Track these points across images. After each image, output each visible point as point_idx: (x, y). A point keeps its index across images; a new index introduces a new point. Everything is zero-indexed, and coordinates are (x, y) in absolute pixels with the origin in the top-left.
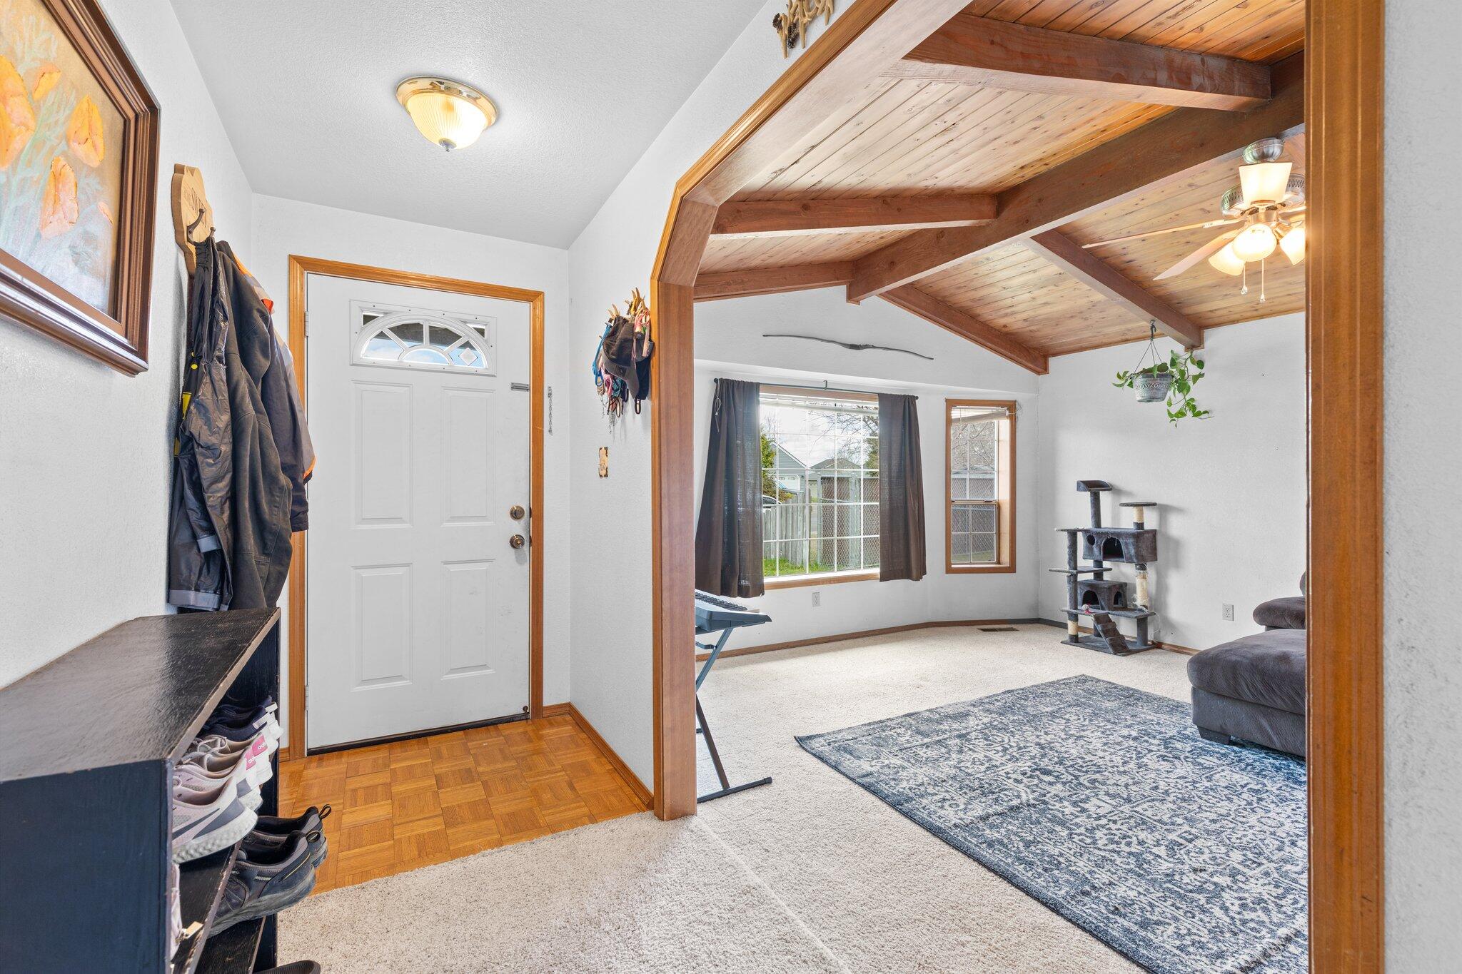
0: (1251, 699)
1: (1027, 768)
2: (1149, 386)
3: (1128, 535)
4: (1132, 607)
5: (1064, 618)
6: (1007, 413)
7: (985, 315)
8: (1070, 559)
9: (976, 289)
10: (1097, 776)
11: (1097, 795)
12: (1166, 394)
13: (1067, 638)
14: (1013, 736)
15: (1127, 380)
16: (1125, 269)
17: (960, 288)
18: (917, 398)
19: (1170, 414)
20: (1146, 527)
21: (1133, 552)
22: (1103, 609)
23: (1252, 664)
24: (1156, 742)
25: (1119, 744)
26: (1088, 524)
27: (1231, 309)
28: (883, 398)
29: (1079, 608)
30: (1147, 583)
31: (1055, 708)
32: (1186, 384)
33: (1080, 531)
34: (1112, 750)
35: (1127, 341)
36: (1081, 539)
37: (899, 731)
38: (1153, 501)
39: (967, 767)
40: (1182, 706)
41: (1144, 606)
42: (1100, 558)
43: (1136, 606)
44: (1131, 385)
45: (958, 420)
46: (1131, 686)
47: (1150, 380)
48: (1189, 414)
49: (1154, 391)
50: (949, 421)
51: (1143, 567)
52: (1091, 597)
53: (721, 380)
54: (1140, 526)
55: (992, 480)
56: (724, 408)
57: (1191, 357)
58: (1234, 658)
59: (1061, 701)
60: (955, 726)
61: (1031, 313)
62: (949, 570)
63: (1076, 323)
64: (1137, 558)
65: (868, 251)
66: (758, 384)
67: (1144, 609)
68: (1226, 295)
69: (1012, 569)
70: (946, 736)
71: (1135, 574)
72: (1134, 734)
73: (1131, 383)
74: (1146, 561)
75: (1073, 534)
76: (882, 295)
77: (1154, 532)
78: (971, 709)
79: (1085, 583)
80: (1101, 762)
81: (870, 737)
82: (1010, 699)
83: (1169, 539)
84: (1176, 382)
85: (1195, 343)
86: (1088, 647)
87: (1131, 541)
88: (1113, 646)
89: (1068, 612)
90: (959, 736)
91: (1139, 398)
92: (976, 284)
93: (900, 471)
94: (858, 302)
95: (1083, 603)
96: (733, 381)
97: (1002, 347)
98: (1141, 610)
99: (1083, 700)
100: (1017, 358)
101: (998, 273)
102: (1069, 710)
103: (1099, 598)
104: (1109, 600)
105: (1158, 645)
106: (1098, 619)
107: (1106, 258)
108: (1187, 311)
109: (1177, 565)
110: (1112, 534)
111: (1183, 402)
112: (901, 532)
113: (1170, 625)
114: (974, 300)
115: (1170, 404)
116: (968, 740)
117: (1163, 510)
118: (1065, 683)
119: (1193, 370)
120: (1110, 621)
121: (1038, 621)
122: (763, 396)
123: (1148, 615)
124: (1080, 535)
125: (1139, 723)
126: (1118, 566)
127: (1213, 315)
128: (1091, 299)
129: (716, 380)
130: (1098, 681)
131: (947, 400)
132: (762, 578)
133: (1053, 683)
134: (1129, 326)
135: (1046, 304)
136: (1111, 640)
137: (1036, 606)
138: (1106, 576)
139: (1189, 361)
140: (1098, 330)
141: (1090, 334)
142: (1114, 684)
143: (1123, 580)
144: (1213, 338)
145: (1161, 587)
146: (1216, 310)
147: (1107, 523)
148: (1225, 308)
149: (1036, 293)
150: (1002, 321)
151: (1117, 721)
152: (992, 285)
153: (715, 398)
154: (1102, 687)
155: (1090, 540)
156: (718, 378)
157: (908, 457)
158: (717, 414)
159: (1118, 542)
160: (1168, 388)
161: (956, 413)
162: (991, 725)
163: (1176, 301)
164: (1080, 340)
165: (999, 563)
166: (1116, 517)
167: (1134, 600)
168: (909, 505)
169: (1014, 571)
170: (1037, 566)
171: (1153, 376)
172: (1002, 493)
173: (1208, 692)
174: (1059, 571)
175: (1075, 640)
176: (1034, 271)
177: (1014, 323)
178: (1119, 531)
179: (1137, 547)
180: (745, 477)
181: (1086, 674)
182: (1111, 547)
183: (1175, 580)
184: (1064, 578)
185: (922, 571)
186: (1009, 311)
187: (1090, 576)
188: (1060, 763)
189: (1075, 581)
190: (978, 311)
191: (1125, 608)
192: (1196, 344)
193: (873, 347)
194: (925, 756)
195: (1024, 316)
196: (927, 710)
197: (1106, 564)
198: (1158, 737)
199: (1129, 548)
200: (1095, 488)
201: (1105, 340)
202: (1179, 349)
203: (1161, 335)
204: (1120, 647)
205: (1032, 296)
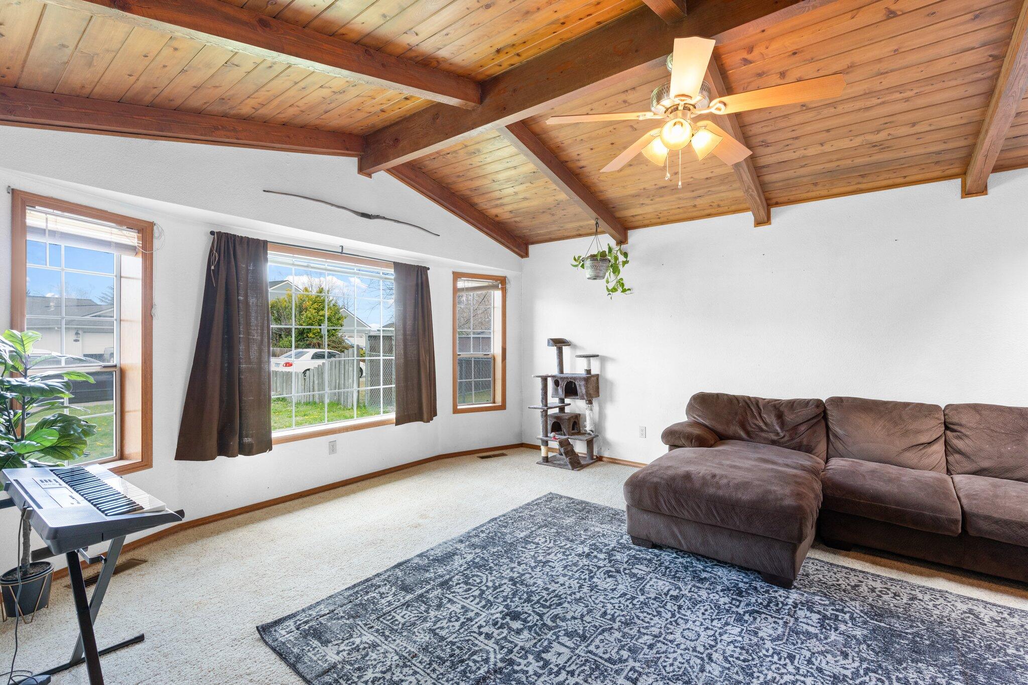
0: (668, 513)
1: (498, 615)
2: (594, 267)
3: (581, 379)
4: (584, 432)
5: (539, 443)
6: (500, 286)
7: (481, 205)
8: (543, 398)
9: (472, 179)
10: (559, 610)
11: (558, 637)
12: (605, 274)
13: (540, 460)
14: (491, 574)
15: (580, 262)
16: (579, 174)
17: (459, 176)
18: (429, 269)
19: (607, 289)
20: (593, 373)
21: (584, 391)
22: (565, 435)
23: (667, 484)
24: (602, 556)
25: (575, 564)
26: (555, 371)
27: (645, 216)
28: (398, 266)
29: (549, 435)
30: (593, 414)
31: (528, 532)
32: (618, 267)
33: (549, 376)
34: (570, 573)
35: (580, 235)
36: (550, 382)
37: (382, 590)
38: (597, 354)
39: (442, 628)
40: (618, 514)
41: (591, 431)
42: (563, 396)
43: (586, 431)
44: (583, 266)
45: (462, 290)
46: (584, 499)
47: (595, 263)
48: (620, 289)
49: (598, 271)
50: (456, 290)
51: (590, 402)
52: (557, 427)
53: (219, 233)
54: (589, 372)
55: (490, 338)
56: (221, 262)
57: (620, 249)
58: (655, 480)
59: (533, 523)
60: (441, 571)
61: (515, 206)
62: (456, 411)
63: (546, 218)
64: (587, 396)
65: (373, 126)
66: (265, 243)
67: (591, 433)
68: (642, 204)
69: (503, 407)
70: (429, 587)
71: (586, 407)
72: (587, 550)
73: (583, 264)
74: (592, 397)
75: (545, 379)
76: (389, 171)
77: (598, 375)
78: (459, 546)
79: (552, 416)
80: (561, 591)
81: (349, 606)
82: (493, 527)
83: (606, 380)
84: (612, 266)
85: (622, 240)
86: (555, 465)
87: (583, 383)
88: (571, 463)
89: (541, 439)
90: (442, 585)
91: (588, 276)
92: (471, 174)
93: (414, 329)
94: (369, 175)
95: (552, 432)
96: (235, 236)
97: (495, 233)
98: (589, 434)
99: (550, 519)
100: (506, 243)
101: (488, 165)
102: (539, 532)
103: (562, 427)
104: (569, 428)
105: (600, 459)
106: (561, 444)
107: (567, 162)
108: (618, 215)
109: (612, 400)
110: (571, 378)
111: (615, 281)
112: (415, 381)
113: (607, 443)
114: (471, 190)
115: (608, 282)
116: (449, 588)
117: (603, 359)
118: (536, 503)
119: (621, 258)
120: (569, 444)
121: (523, 446)
122: (271, 255)
123: (594, 437)
124: (549, 380)
125: (591, 537)
126: (575, 402)
127: (633, 219)
128: (557, 198)
129: (212, 233)
130: (561, 497)
131: (454, 273)
132: (270, 433)
133: (528, 504)
134: (581, 224)
135: (525, 199)
136: (570, 459)
137: (521, 434)
138: (567, 409)
139: (619, 252)
140: (562, 225)
141: (556, 228)
142: (572, 499)
143: (578, 412)
144: (634, 236)
145: (602, 415)
146: (636, 215)
147: (567, 370)
148: (641, 214)
149: (518, 189)
150: (494, 211)
151: (574, 538)
152: (484, 176)
153: (211, 251)
154: (564, 502)
155: (557, 383)
156: (216, 231)
157: (420, 318)
158: (213, 268)
159: (575, 384)
160: (607, 270)
161: (461, 284)
162: (474, 563)
163: (611, 206)
164: (550, 233)
165: (494, 402)
166: (573, 365)
167: (585, 426)
168: (421, 358)
169: (505, 409)
170: (521, 403)
171: (597, 259)
172: (496, 349)
173: (639, 509)
174: (535, 408)
175: (546, 460)
176: (515, 167)
177: (503, 213)
178: (575, 376)
179: (587, 388)
180: (248, 333)
181: (553, 492)
182: (570, 389)
183: (611, 411)
184: (538, 413)
185: (433, 413)
186: (499, 202)
187: (557, 410)
188: (528, 600)
189: (546, 415)
190: (476, 200)
191: (579, 433)
192: (624, 240)
193: (384, 218)
194: (403, 621)
195: (509, 208)
196: (418, 556)
197: (567, 401)
198: (604, 551)
199: (582, 389)
200: (559, 343)
201: (566, 234)
202: (613, 243)
203: (603, 232)
204: (576, 463)
205: (515, 190)
